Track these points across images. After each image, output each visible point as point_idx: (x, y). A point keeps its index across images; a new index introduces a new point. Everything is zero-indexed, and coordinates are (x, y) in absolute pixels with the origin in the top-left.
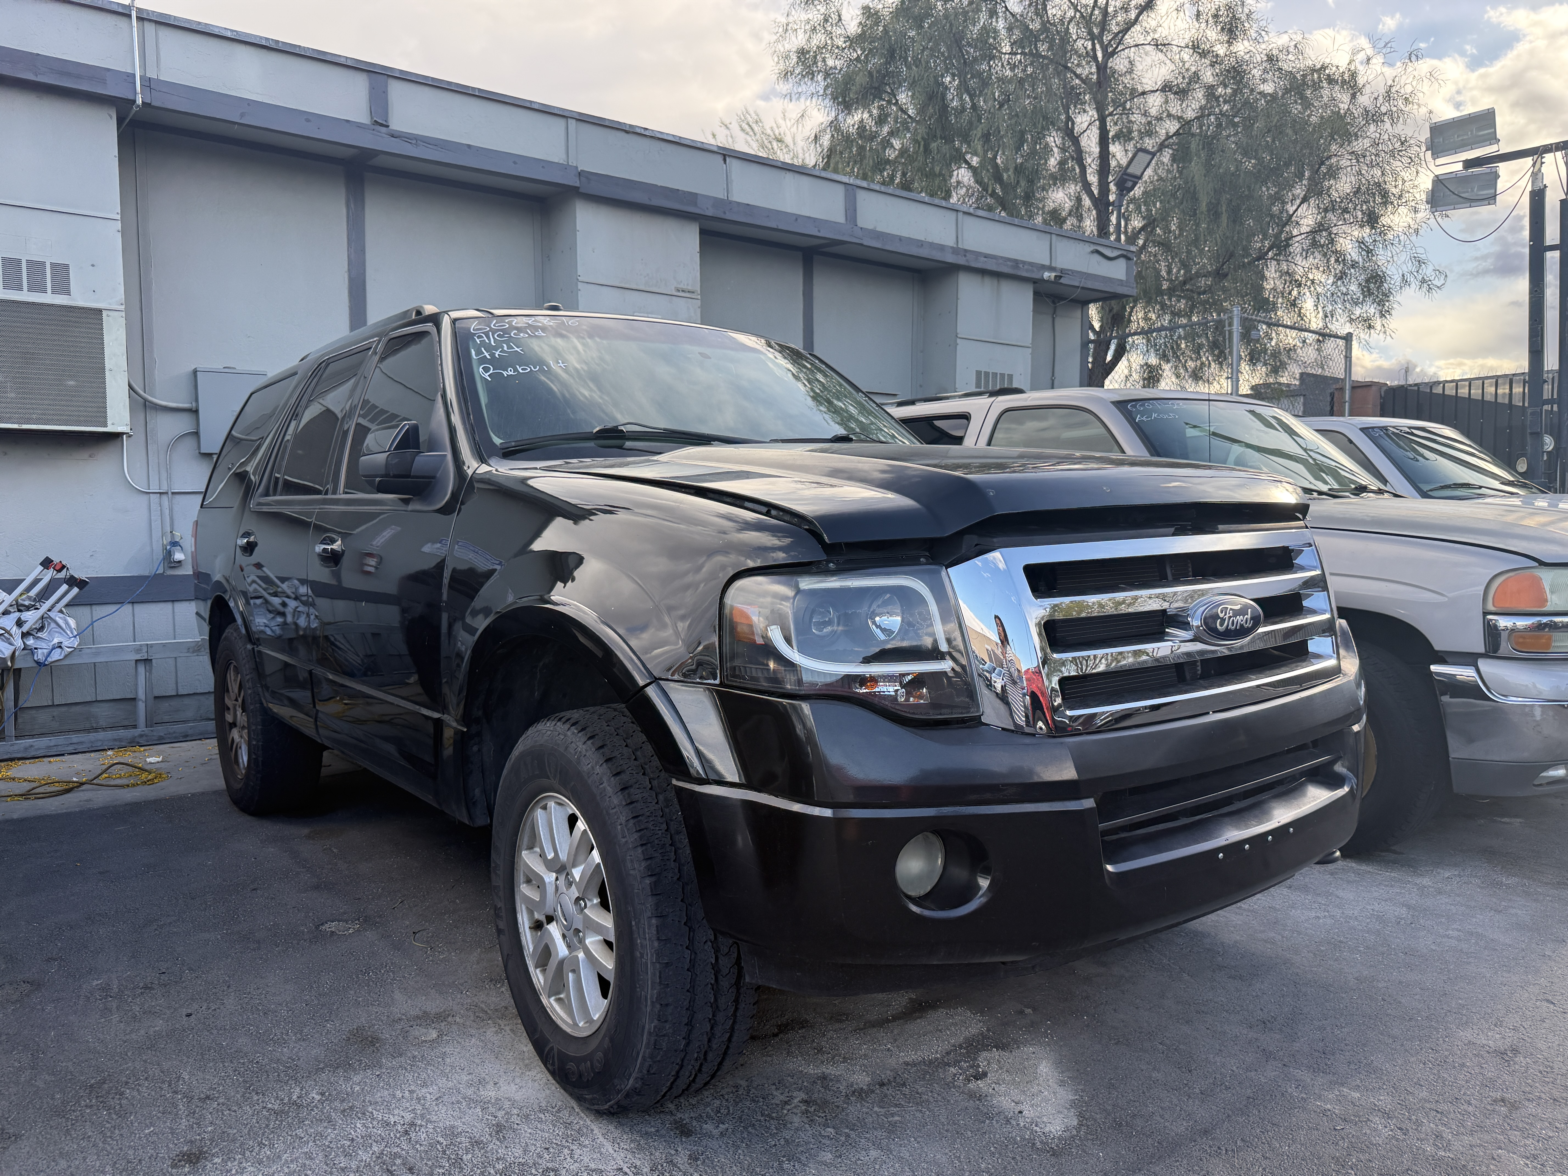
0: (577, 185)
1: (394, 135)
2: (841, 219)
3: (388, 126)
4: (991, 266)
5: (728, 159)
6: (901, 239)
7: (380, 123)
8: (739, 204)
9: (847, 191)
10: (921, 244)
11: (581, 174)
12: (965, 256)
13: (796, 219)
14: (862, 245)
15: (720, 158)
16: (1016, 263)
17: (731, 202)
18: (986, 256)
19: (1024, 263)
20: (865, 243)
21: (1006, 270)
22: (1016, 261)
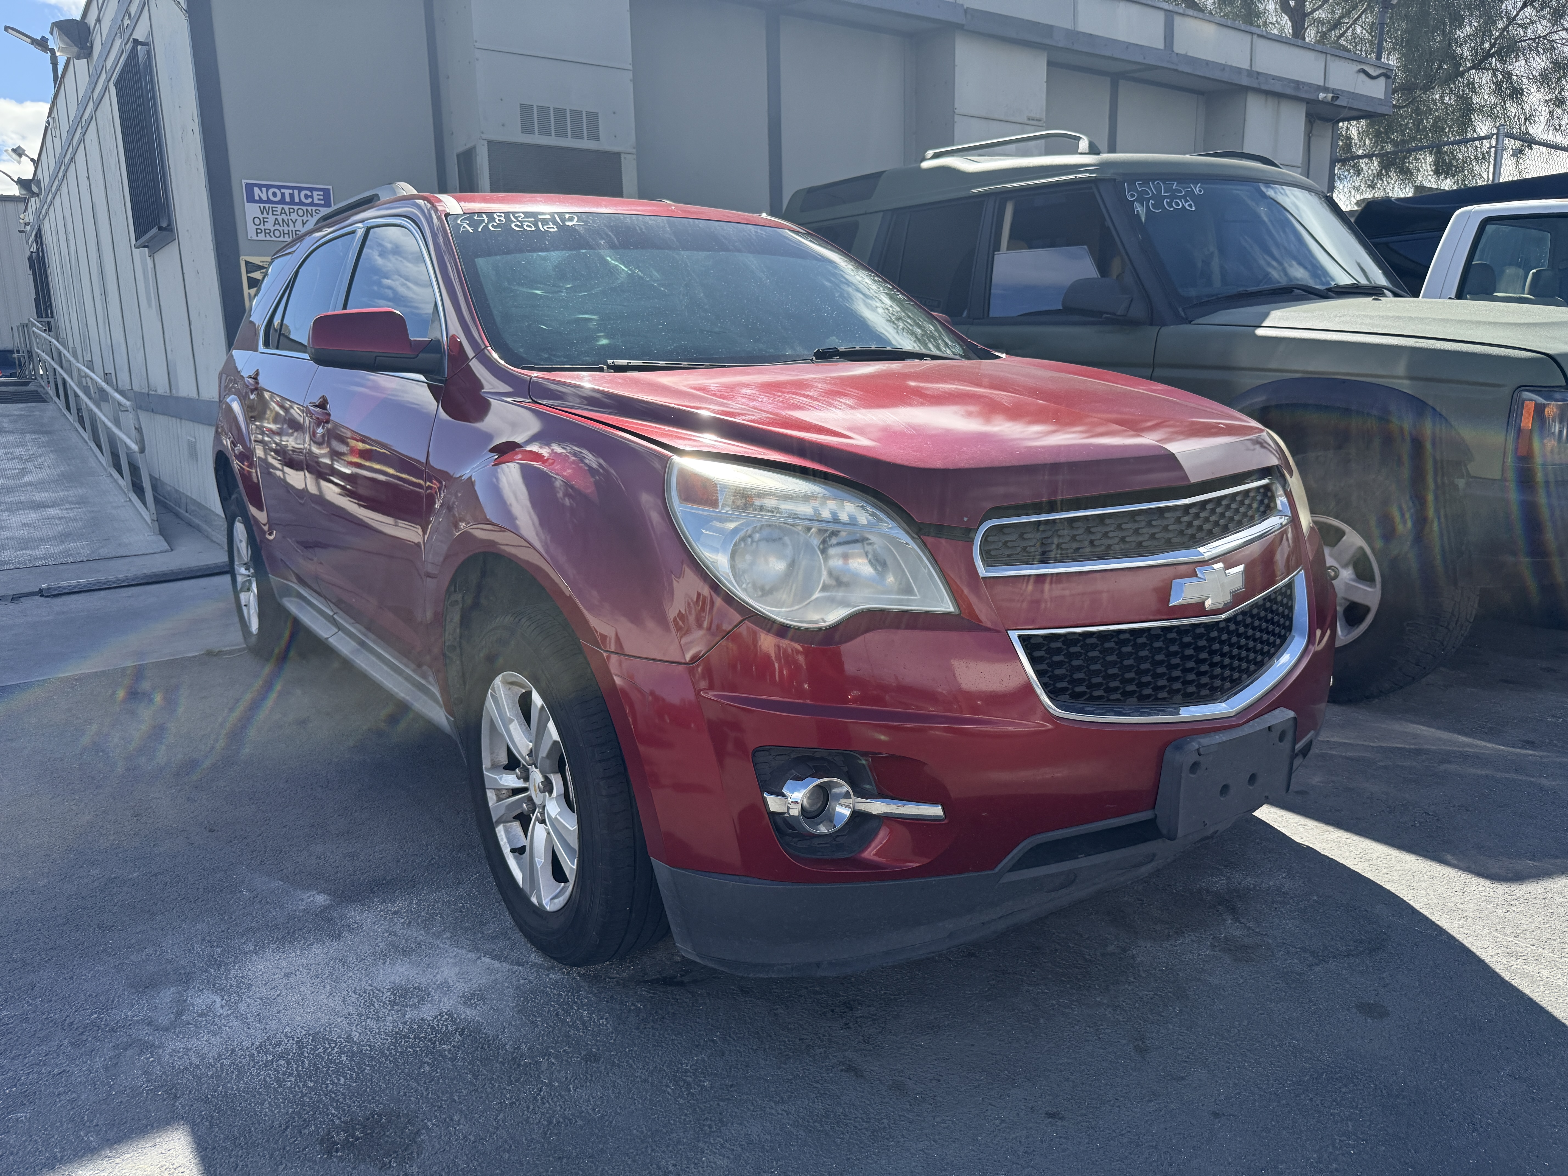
0: (964, 22)
2: (1160, 45)
4: (1278, 88)
6: (1207, 63)
8: (1084, 34)
9: (1166, 16)
10: (1223, 67)
11: (966, 11)
12: (1257, 78)
13: (1127, 48)
14: (1176, 70)
16: (1298, 84)
17: (1078, 33)
18: (1275, 78)
19: (1303, 83)
20: (1180, 69)
21: (1289, 91)
22: (1298, 83)
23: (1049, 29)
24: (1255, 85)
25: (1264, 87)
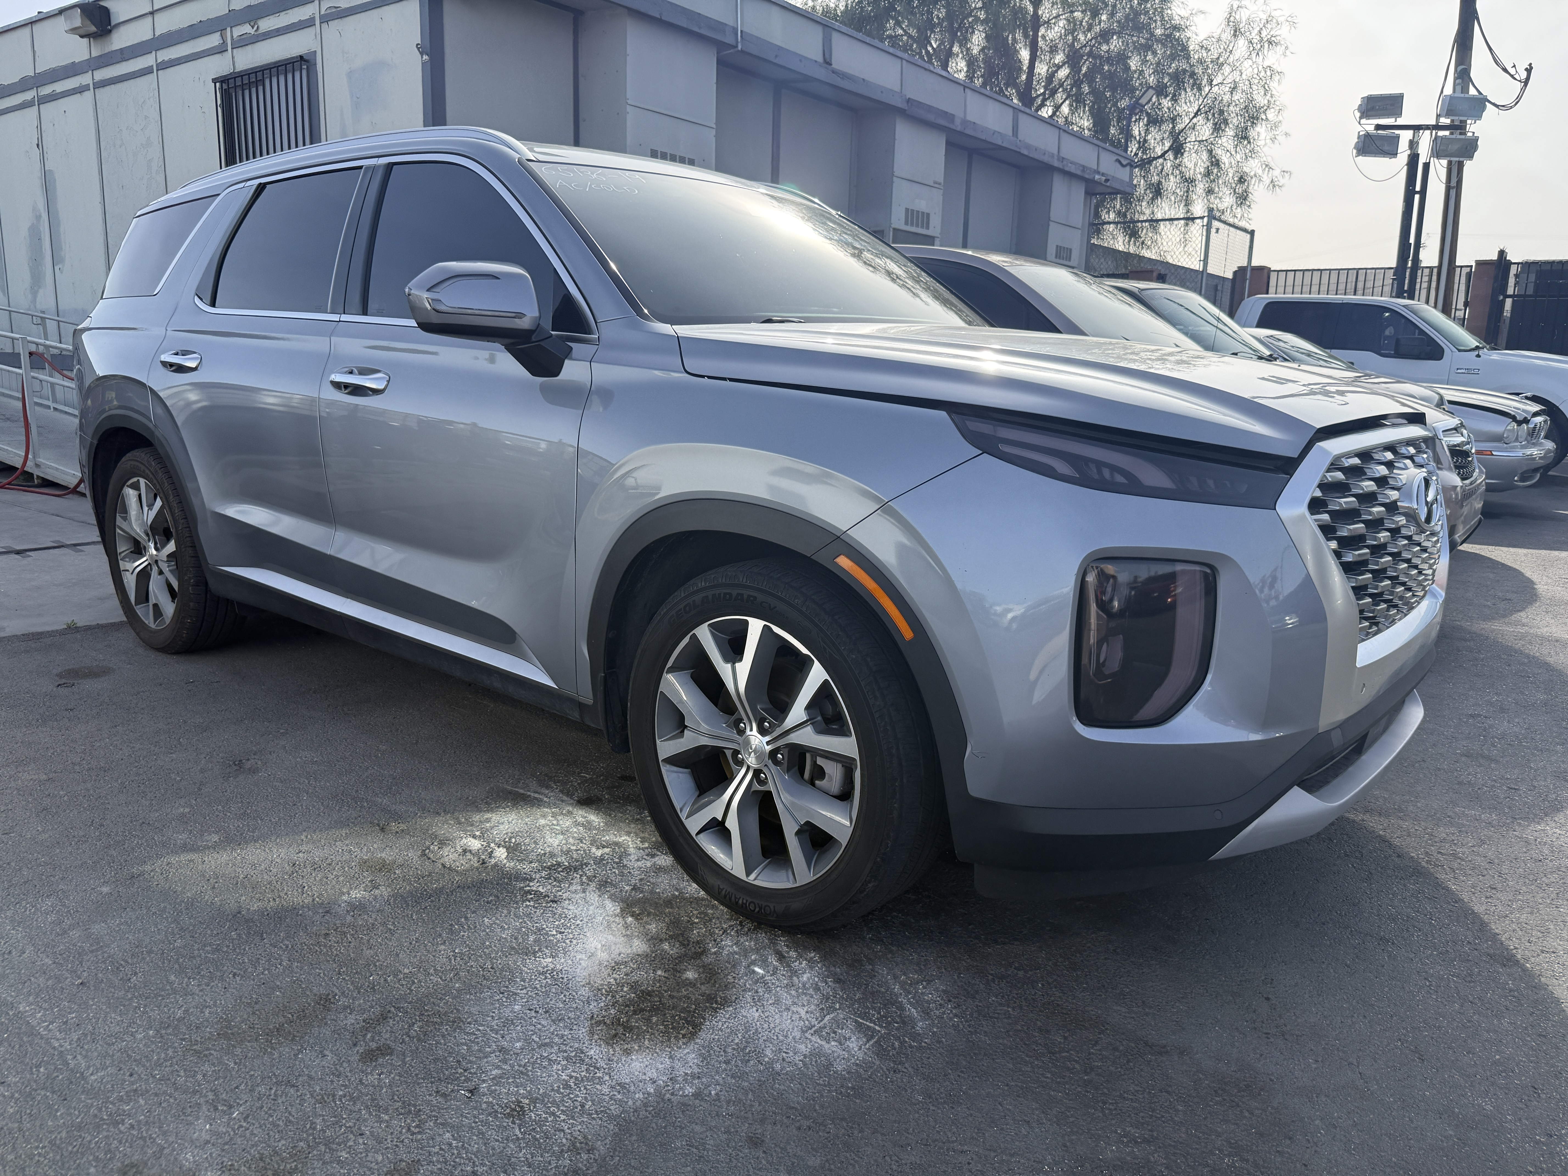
0: (906, 108)
1: (834, 72)
2: (1010, 132)
3: (831, 64)
4: (1072, 169)
5: (967, 90)
6: (1036, 148)
7: (827, 62)
8: (970, 122)
9: (1014, 112)
10: (1044, 152)
11: (909, 101)
12: (1061, 162)
13: (993, 134)
15: (962, 88)
17: (967, 121)
18: (1073, 165)
19: (1087, 167)
20: (1022, 152)
21: (1079, 173)
22: (1084, 167)
23: (950, 117)
24: (1061, 167)
25: (1067, 169)
